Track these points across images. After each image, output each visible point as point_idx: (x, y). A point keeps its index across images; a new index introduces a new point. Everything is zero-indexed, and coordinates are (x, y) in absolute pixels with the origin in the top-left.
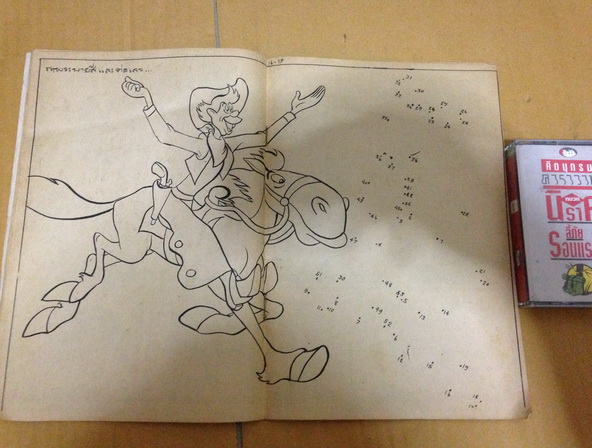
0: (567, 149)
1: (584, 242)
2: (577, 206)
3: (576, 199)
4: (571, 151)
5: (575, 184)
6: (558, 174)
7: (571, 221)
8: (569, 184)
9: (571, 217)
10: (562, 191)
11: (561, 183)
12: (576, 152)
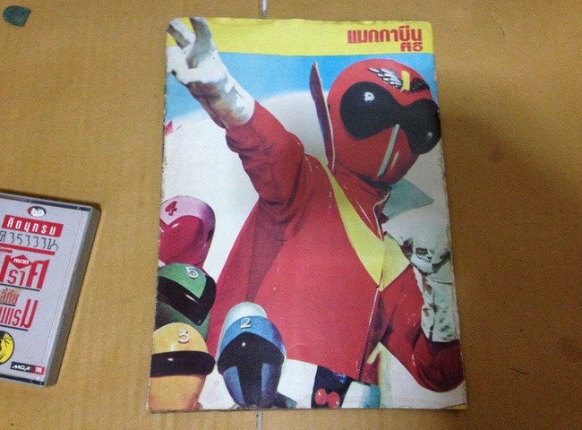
0: (37, 208)
1: (15, 308)
2: (22, 269)
3: (25, 262)
4: (40, 211)
5: (31, 246)
6: (16, 233)
7: (11, 284)
8: (24, 244)
9: (12, 280)
10: (14, 251)
11: (17, 243)
12: (45, 212)
